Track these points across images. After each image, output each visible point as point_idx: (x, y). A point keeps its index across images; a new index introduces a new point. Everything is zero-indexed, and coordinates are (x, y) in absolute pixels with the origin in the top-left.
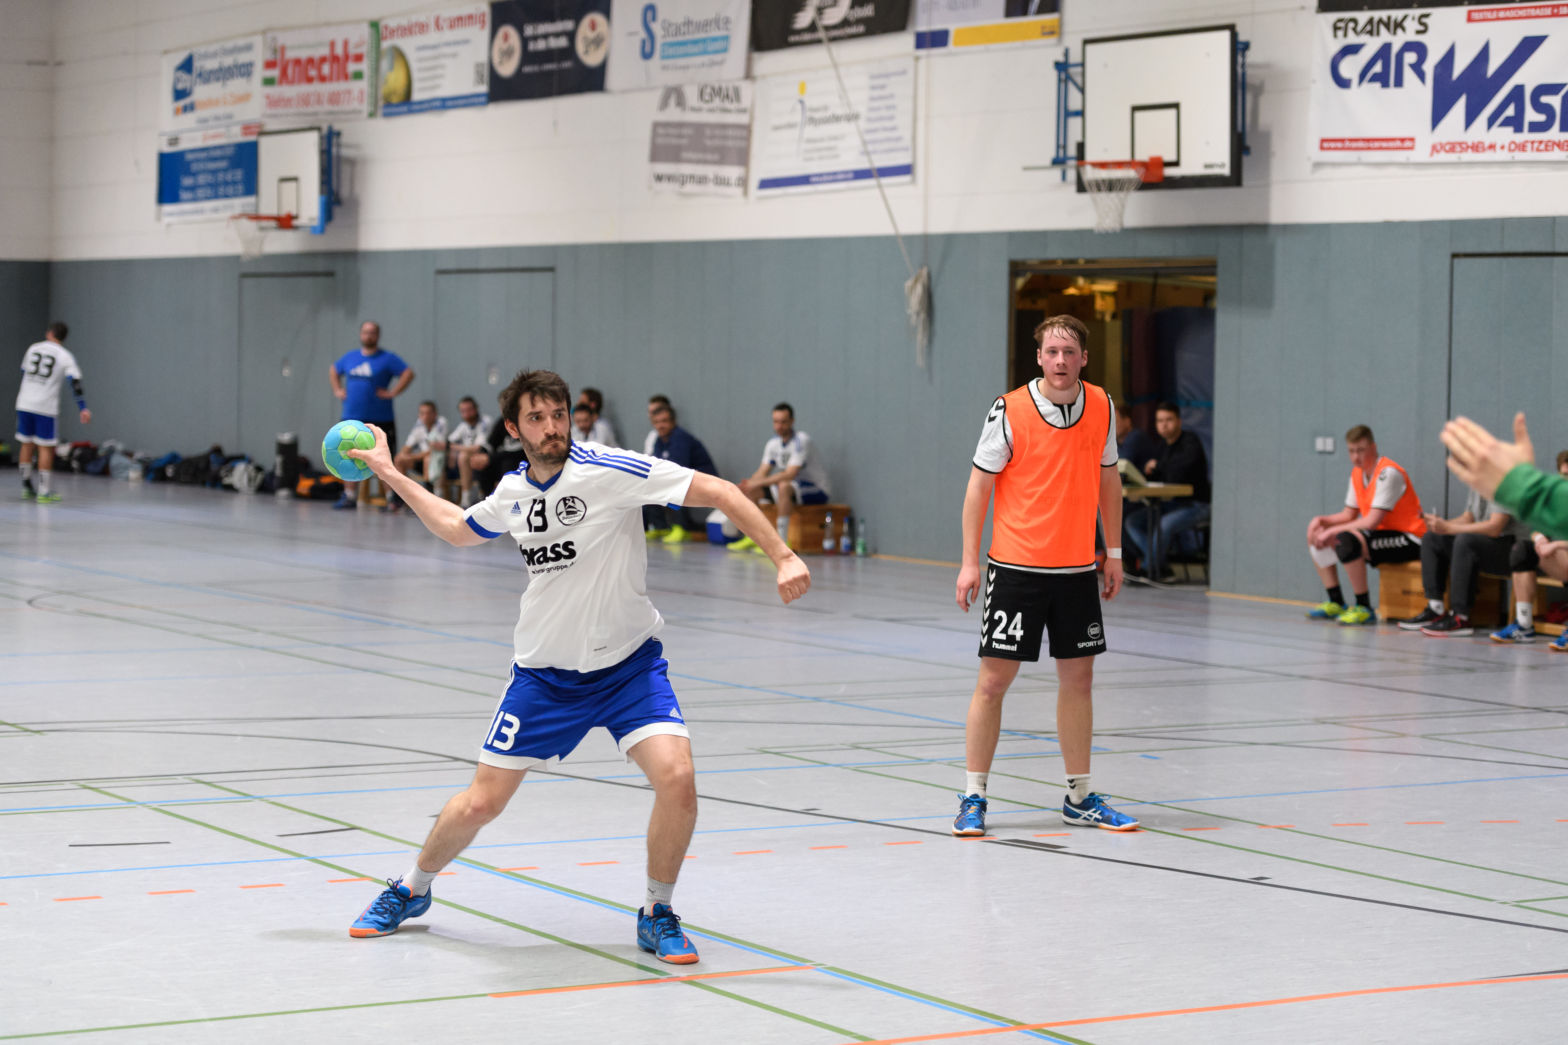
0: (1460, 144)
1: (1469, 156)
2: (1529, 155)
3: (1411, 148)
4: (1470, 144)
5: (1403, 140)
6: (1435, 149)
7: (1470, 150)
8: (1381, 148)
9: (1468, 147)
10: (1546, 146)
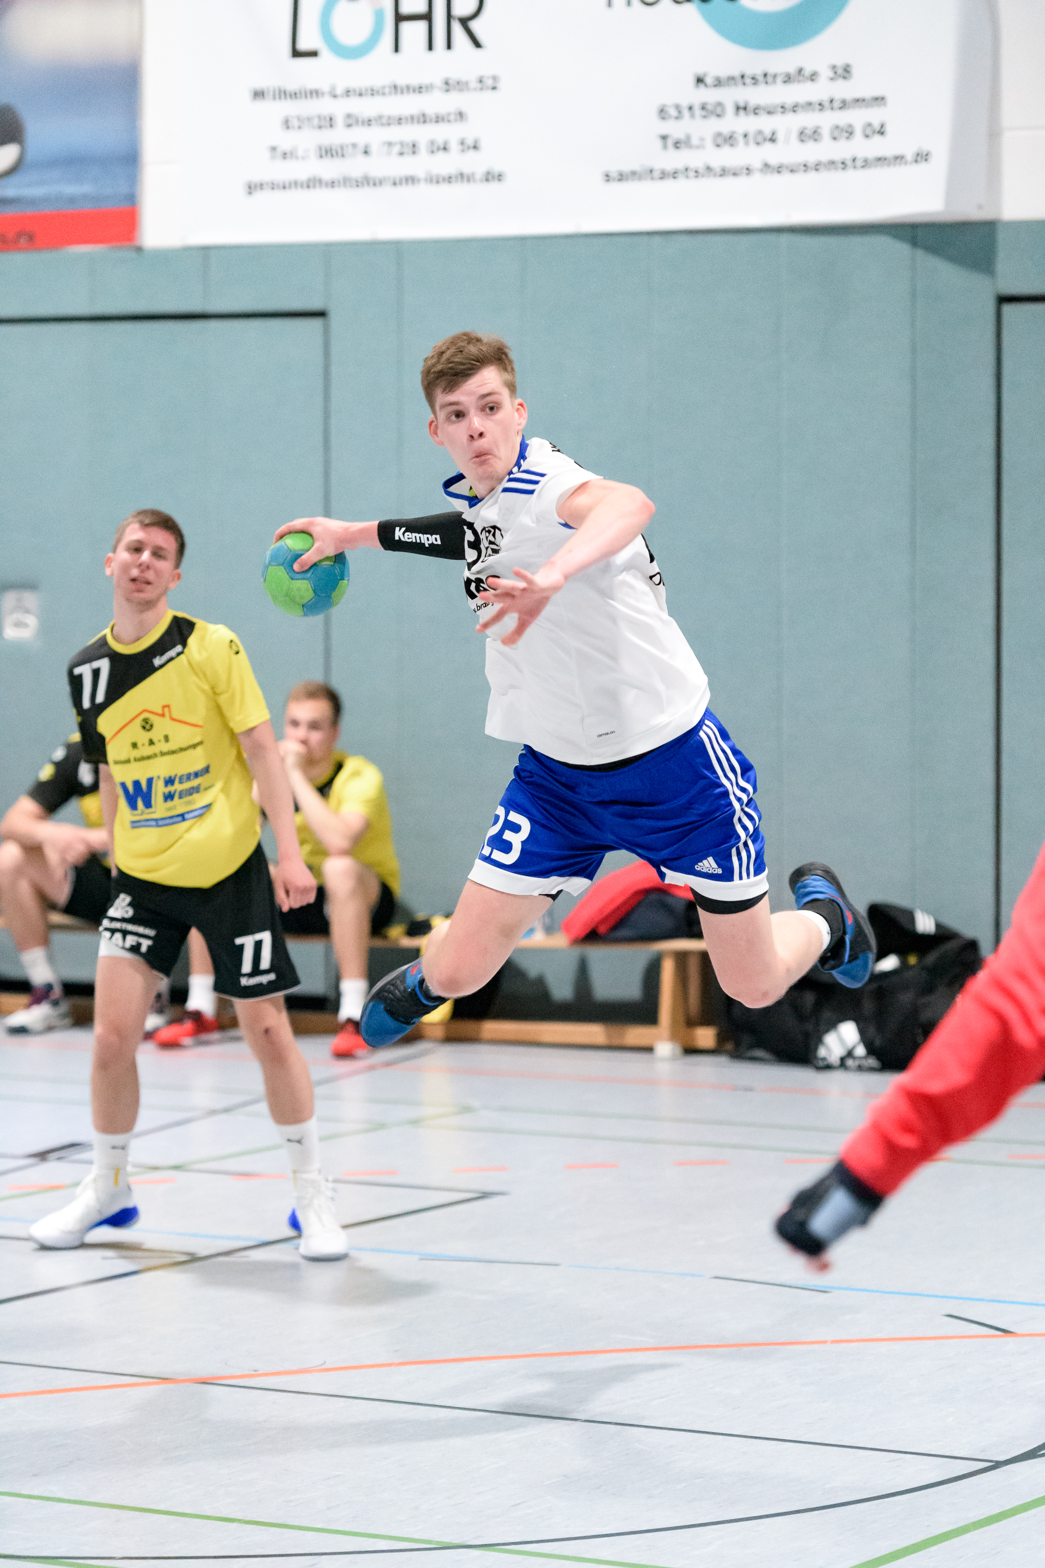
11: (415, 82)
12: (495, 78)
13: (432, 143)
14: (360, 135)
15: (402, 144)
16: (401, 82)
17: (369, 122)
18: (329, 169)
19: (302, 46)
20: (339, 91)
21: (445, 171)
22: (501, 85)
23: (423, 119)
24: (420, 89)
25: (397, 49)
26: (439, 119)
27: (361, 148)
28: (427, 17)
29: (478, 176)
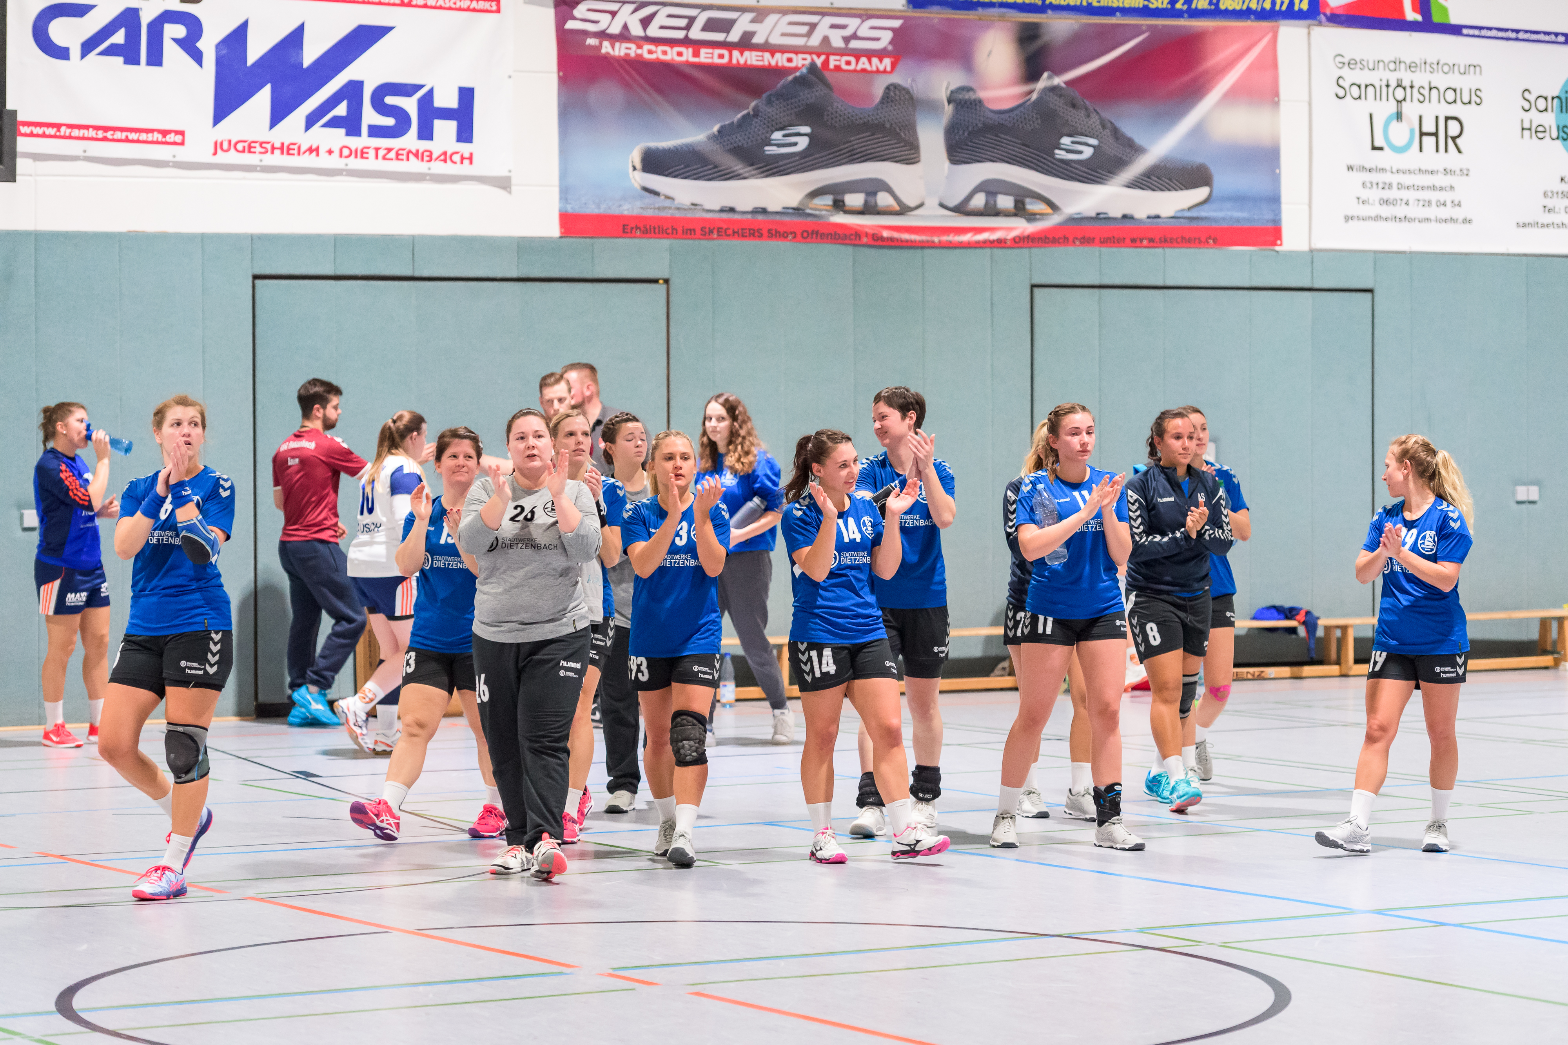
0: (261, 144)
1: (277, 159)
2: (371, 164)
3: (182, 143)
4: (278, 145)
5: (165, 133)
6: (218, 147)
7: (277, 152)
8: (127, 140)
9: (273, 148)
10: (398, 154)
11: (1430, 169)
12: (1468, 170)
13: (1438, 201)
14: (1404, 194)
15: (1425, 201)
16: (1423, 168)
17: (1408, 188)
18: (1385, 211)
19: (1377, 144)
20: (1394, 170)
21: (1444, 218)
22: (1471, 173)
23: (1434, 188)
24: (1432, 172)
25: (1421, 150)
26: (1441, 189)
27: (1404, 201)
28: (1436, 134)
29: (1460, 220)
